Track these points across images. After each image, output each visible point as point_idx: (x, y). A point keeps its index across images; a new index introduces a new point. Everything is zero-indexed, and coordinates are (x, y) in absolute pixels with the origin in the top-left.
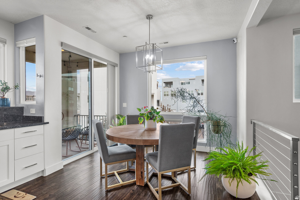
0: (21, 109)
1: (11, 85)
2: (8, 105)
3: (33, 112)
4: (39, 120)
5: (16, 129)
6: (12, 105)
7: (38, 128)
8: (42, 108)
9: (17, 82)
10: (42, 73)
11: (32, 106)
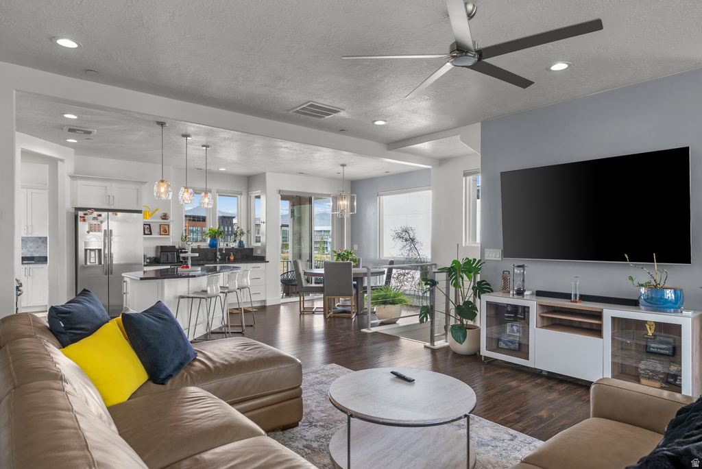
0: (251, 250)
1: (245, 231)
2: (243, 246)
3: (259, 253)
4: (262, 259)
5: (248, 264)
6: (246, 247)
7: (261, 265)
8: (264, 250)
9: (249, 227)
10: (265, 221)
11: (258, 247)
